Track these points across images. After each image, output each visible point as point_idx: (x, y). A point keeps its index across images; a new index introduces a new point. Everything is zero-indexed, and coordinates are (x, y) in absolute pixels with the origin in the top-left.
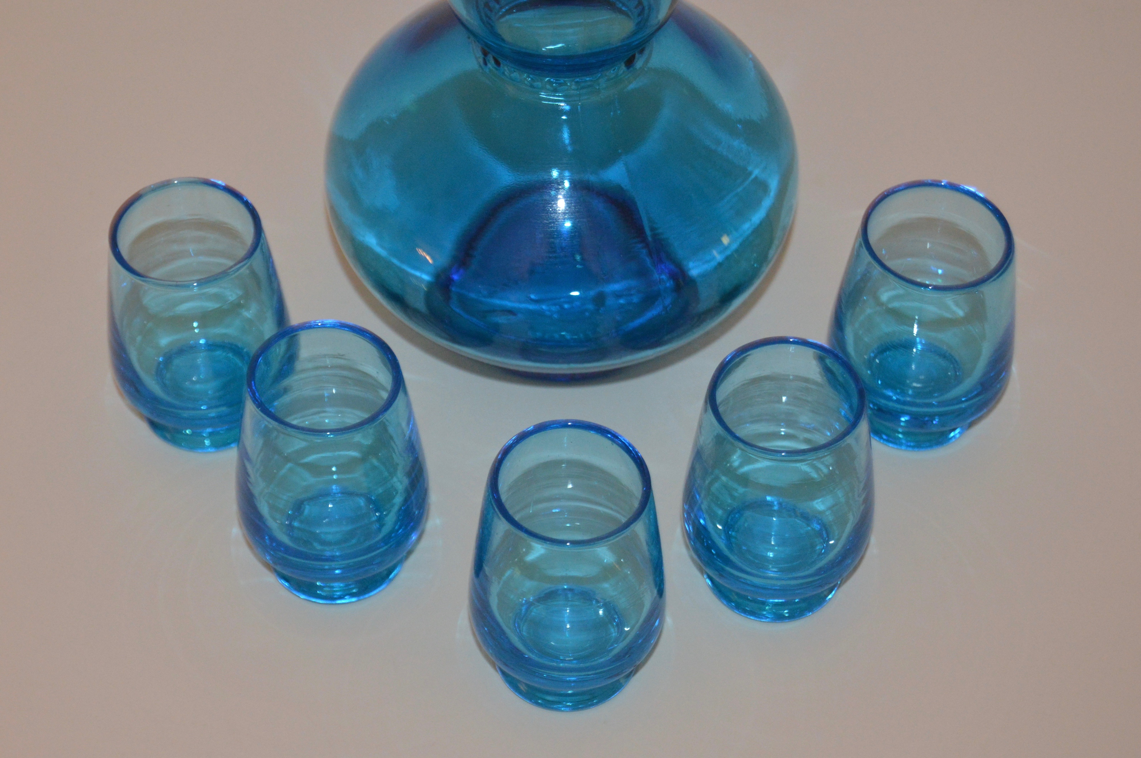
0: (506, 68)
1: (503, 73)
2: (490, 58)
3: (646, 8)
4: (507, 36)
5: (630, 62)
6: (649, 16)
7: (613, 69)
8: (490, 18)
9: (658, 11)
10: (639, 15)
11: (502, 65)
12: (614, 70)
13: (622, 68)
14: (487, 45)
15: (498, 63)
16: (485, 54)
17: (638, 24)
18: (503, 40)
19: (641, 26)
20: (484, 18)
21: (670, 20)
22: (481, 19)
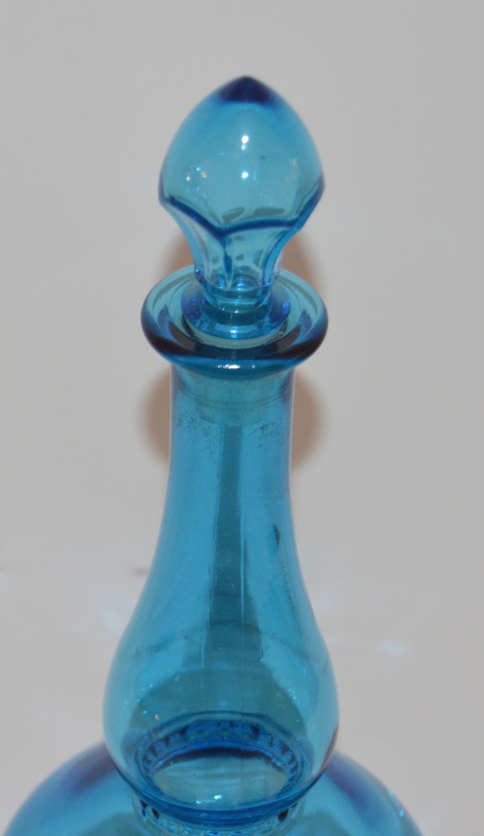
0: (164, 821)
1: (161, 825)
2: (149, 809)
3: (300, 765)
4: (165, 788)
5: (283, 816)
6: (302, 772)
7: (267, 822)
8: (147, 770)
9: (311, 767)
10: (292, 771)
11: (160, 817)
12: (269, 823)
13: (275, 820)
14: (146, 798)
15: (156, 814)
16: (144, 805)
17: (292, 779)
18: (162, 794)
19: (293, 781)
20: (143, 770)
21: (323, 776)
22: (140, 771)
